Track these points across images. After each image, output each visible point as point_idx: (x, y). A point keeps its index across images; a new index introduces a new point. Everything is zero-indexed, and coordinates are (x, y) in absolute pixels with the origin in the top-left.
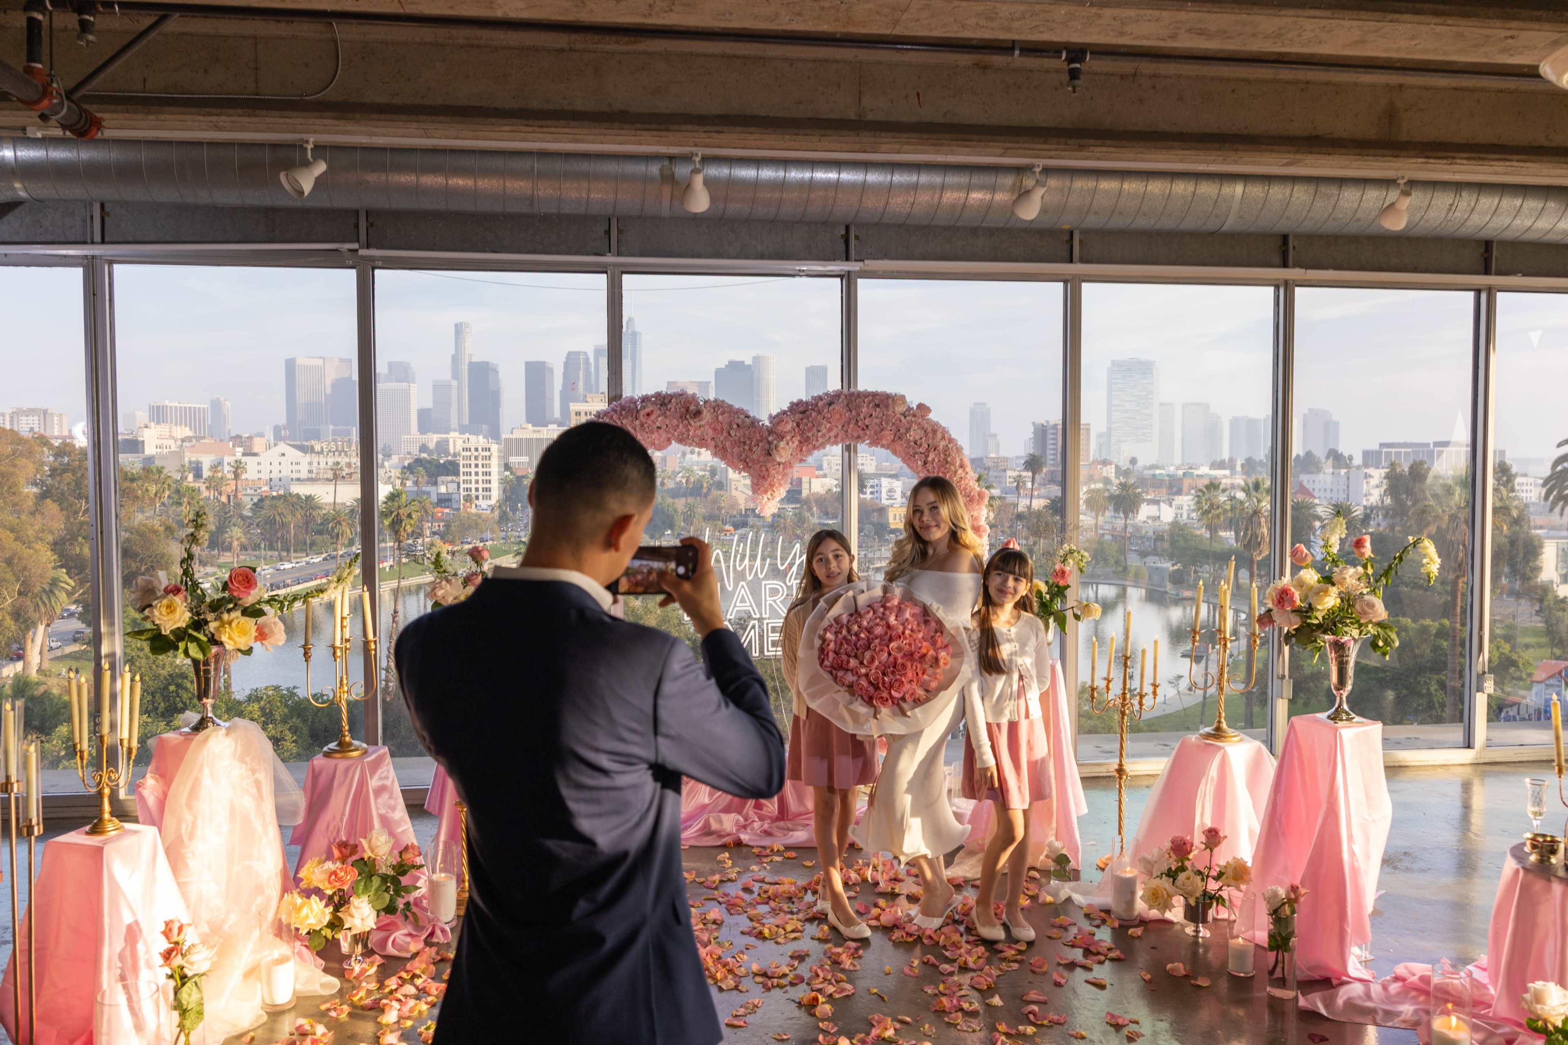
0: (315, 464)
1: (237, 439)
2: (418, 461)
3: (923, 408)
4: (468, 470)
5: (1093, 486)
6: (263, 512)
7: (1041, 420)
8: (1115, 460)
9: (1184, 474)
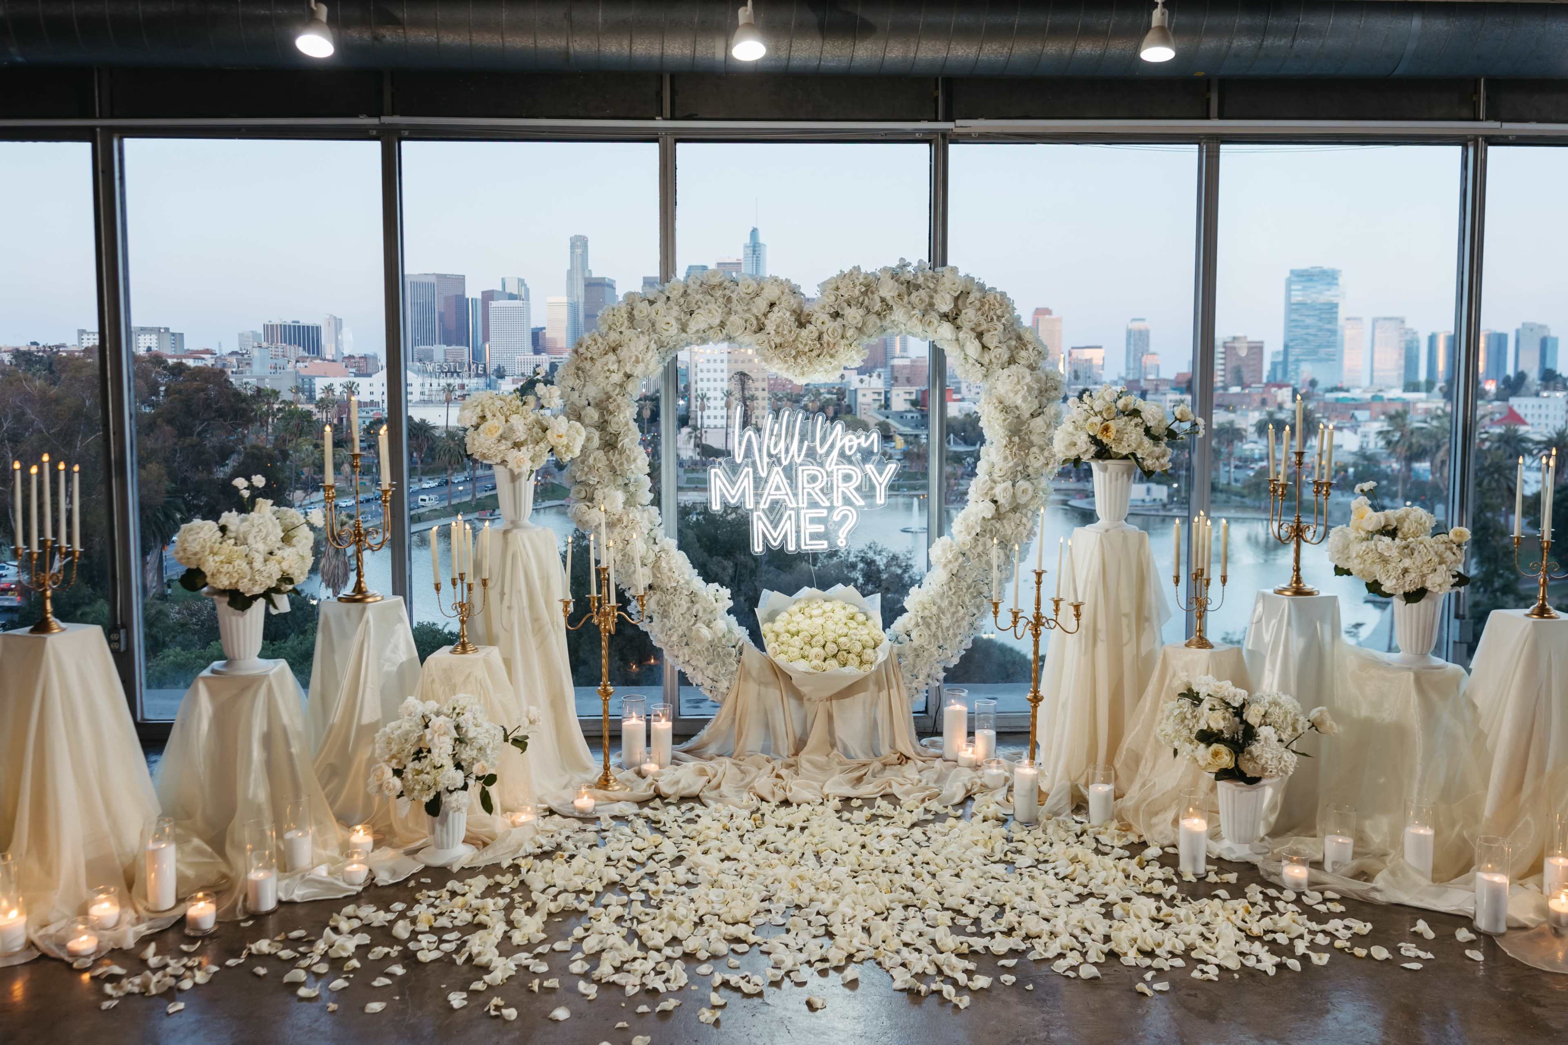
0: (427, 386)
1: (350, 360)
8: (1292, 382)
9: (1373, 398)
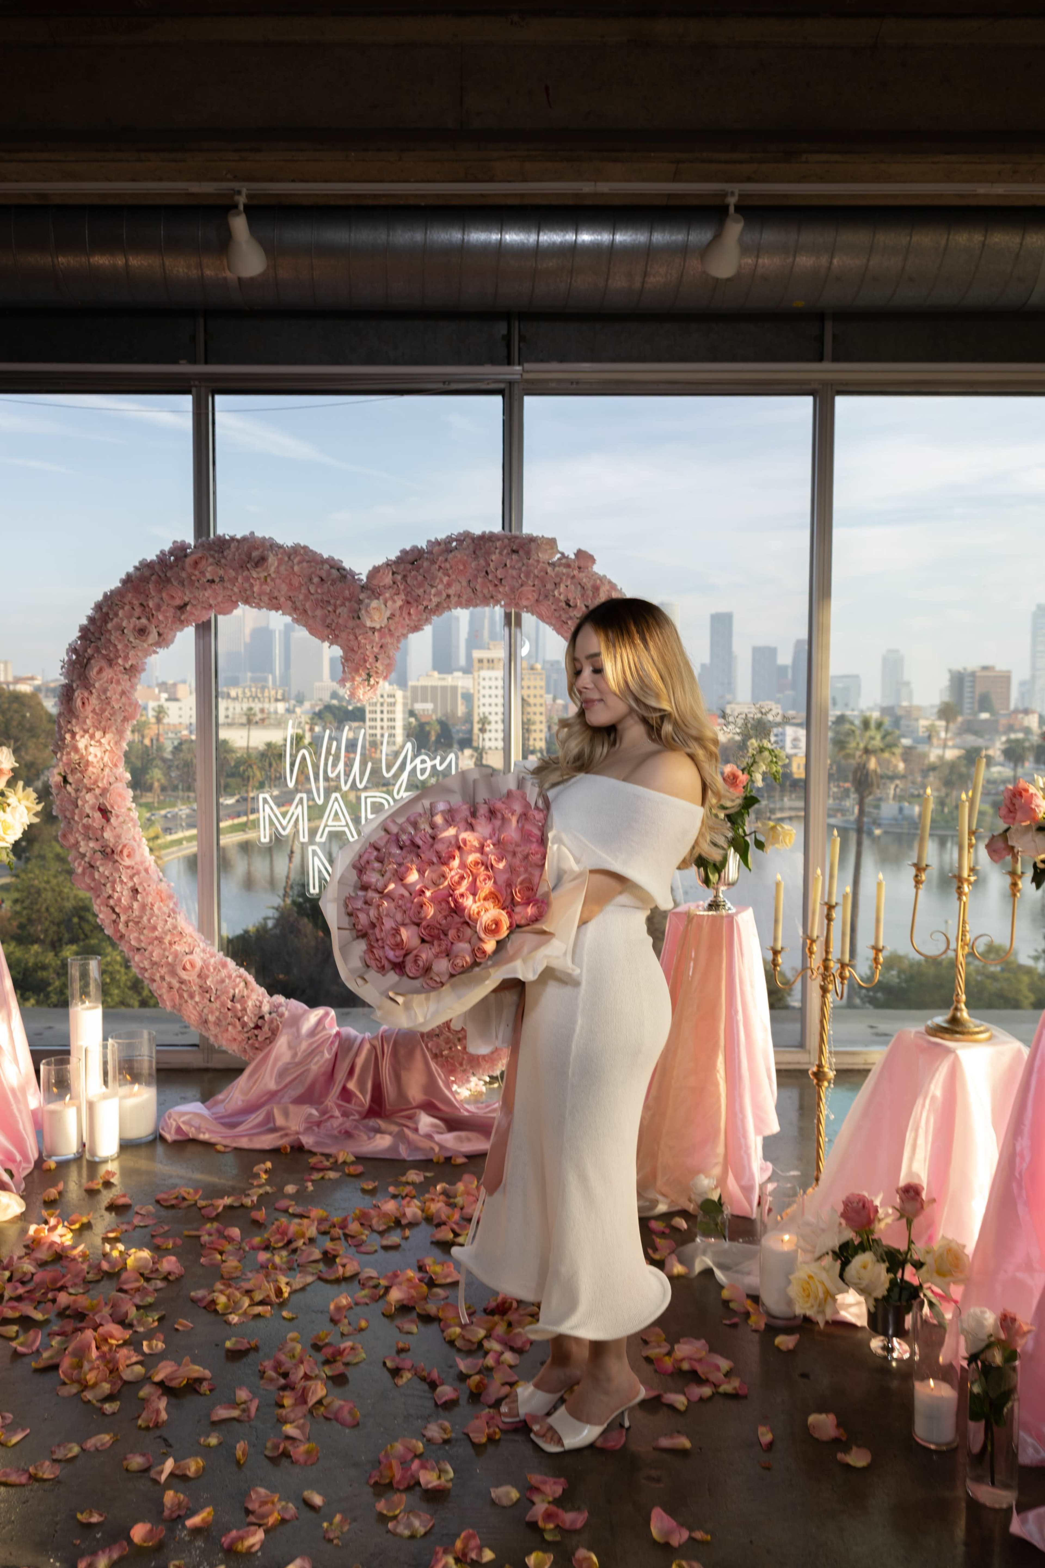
0: (231, 710)
1: (163, 686)
2: (328, 708)
3: (584, 558)
4: (373, 716)
5: (1013, 736)
6: (182, 755)
7: (958, 666)
